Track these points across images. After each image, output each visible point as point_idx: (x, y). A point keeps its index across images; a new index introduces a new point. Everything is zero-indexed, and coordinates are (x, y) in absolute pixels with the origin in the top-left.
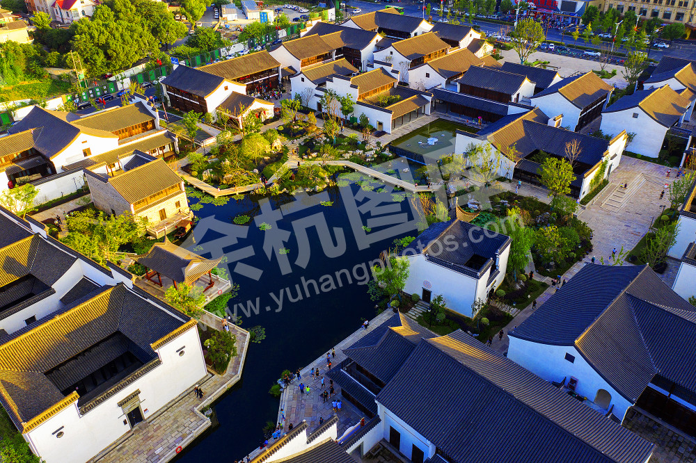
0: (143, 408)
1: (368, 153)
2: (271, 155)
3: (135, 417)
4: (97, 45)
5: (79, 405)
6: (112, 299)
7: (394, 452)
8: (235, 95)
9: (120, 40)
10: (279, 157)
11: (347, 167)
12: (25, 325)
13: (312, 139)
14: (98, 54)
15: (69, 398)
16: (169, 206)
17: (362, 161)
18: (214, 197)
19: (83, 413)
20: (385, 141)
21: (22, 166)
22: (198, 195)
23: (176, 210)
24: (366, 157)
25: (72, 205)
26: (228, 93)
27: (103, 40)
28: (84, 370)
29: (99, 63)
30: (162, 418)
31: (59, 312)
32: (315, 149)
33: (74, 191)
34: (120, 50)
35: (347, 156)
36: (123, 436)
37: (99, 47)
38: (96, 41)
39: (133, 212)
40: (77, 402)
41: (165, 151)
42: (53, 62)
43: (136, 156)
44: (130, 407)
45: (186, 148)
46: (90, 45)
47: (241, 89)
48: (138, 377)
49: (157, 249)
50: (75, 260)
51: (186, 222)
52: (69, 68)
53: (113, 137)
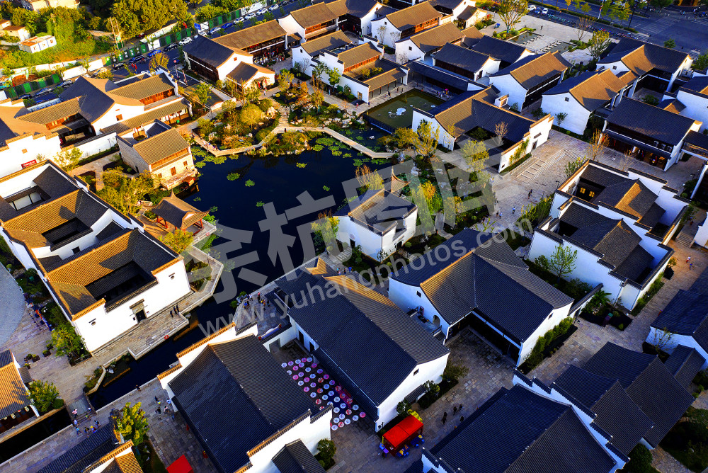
0: (146, 310)
1: (345, 122)
2: (264, 121)
3: (141, 316)
4: (133, 11)
5: (105, 307)
6: (131, 240)
7: (301, 347)
8: (242, 64)
9: (152, 5)
10: (271, 123)
11: (325, 133)
12: (72, 253)
13: (301, 107)
14: (133, 18)
15: (99, 302)
16: (179, 165)
17: (337, 128)
18: (214, 156)
19: (108, 311)
20: (361, 110)
21: (70, 127)
22: (202, 154)
23: (184, 168)
24: (343, 124)
25: (107, 160)
26: (237, 63)
27: (137, 7)
28: (110, 286)
29: (134, 27)
30: (158, 317)
31: (95, 246)
32: (302, 116)
33: (109, 148)
34: (151, 14)
35: (327, 123)
36: (133, 327)
37: (134, 13)
38: (132, 7)
39: (151, 170)
40: (104, 304)
41: (181, 114)
42: (95, 26)
43: (156, 124)
44: (137, 310)
45: (198, 111)
46: (126, 12)
47: (248, 59)
48: (143, 291)
49: (165, 202)
50: (106, 209)
51: (190, 178)
52: (108, 31)
53: (140, 105)
